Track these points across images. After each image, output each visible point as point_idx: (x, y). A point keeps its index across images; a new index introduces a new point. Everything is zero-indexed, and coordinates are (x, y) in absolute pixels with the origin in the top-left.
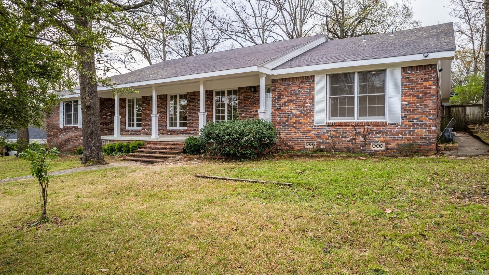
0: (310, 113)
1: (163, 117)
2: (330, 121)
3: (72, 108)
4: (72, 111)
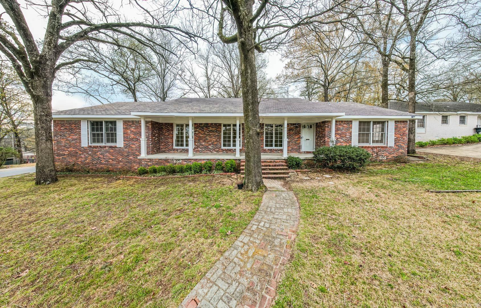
1: (218, 140)
2: (359, 145)
3: (103, 128)
4: (102, 131)
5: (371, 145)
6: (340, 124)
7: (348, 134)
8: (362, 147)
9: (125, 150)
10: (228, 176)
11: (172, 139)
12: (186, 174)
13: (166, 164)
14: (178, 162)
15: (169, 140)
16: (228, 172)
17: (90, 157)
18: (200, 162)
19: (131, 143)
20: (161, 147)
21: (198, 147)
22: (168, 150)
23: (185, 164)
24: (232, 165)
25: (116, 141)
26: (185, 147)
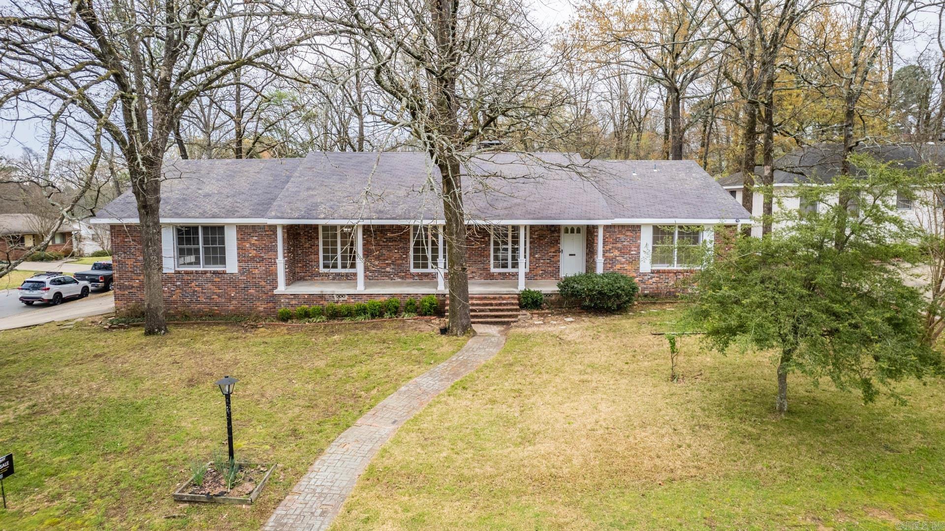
0: (635, 260)
1: (404, 256)
2: (654, 268)
3: (198, 238)
4: (198, 244)
5: (676, 267)
6: (620, 232)
7: (633, 249)
8: (658, 272)
9: (240, 278)
10: (426, 321)
11: (317, 254)
12: (360, 319)
13: (321, 303)
14: (342, 299)
15: (313, 256)
16: (425, 315)
17: (178, 291)
18: (378, 300)
19: (251, 265)
20: (297, 270)
21: (366, 269)
22: (310, 274)
23: (354, 304)
24: (431, 304)
25: (223, 261)
26: (339, 270)
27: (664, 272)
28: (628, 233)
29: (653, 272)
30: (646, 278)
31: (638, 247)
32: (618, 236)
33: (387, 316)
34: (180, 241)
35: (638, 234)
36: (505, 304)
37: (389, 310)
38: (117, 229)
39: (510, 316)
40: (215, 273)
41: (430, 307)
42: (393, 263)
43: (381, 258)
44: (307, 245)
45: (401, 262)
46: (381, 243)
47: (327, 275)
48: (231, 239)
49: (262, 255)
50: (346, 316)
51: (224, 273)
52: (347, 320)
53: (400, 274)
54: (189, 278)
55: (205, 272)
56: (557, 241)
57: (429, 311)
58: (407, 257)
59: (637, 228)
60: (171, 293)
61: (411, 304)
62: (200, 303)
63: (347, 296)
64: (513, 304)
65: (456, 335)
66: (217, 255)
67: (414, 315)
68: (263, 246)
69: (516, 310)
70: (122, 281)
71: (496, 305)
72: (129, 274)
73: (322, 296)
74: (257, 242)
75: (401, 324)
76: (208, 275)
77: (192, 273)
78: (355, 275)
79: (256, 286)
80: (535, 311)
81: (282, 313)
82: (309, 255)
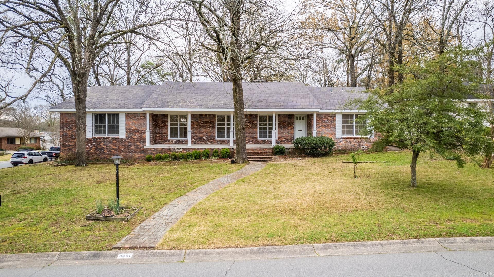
0: (333, 132)
1: (213, 131)
2: (343, 136)
3: (105, 120)
4: (105, 123)
5: (354, 136)
6: (325, 117)
7: (332, 126)
8: (345, 138)
9: (127, 141)
10: (224, 161)
11: (167, 130)
12: (188, 160)
13: (169, 152)
14: (179, 151)
15: (165, 131)
16: (223, 158)
17: (94, 147)
18: (198, 151)
19: (132, 134)
20: (157, 138)
21: (192, 138)
22: (163, 140)
23: (185, 153)
24: (227, 152)
25: (118, 132)
26: (179, 138)
27: (348, 138)
28: (329, 118)
29: (343, 138)
30: (339, 141)
31: (335, 125)
32: (324, 119)
33: (203, 158)
34: (96, 122)
35: (334, 119)
36: (265, 153)
37: (204, 155)
38: (63, 115)
39: (268, 158)
40: (114, 138)
41: (226, 154)
42: (207, 135)
43: (200, 132)
44: (162, 125)
45: (211, 134)
46: (201, 124)
47: (172, 141)
48: (122, 121)
49: (138, 129)
50: (182, 159)
51: (118, 138)
52: (182, 161)
53: (210, 140)
54: (100, 141)
55: (109, 138)
56: (292, 123)
57: (225, 156)
58: (214, 131)
59: (334, 115)
60: (90, 148)
61: (216, 152)
62: (105, 154)
63: (182, 149)
64: (269, 152)
65: (240, 163)
66: (115, 129)
67: (217, 158)
68: (139, 124)
69: (271, 155)
70: (65, 142)
71: (261, 153)
72: (69, 139)
73: (169, 149)
74: (136, 122)
75: (210, 161)
76: (110, 139)
77: (101, 138)
78: (187, 141)
79: (135, 145)
80: (281, 156)
81: (148, 158)
82: (163, 130)
